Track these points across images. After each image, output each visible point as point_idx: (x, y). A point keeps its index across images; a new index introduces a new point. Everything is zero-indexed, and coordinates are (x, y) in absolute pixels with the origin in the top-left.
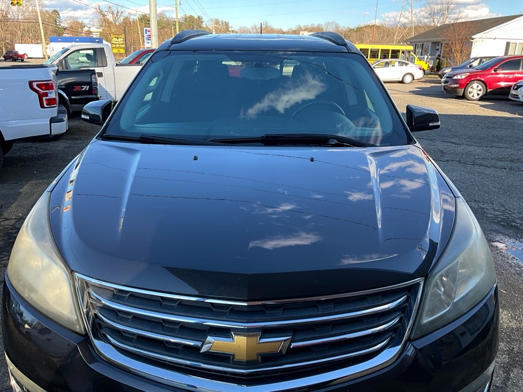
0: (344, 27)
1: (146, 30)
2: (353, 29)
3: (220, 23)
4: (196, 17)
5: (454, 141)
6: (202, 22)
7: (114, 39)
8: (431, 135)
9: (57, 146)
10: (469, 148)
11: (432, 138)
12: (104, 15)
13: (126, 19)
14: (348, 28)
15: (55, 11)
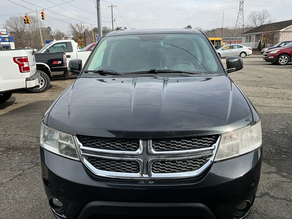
0: (205, 30)
1: (97, 35)
2: (210, 31)
5: (274, 87)
7: (79, 39)
8: (259, 84)
9: (44, 95)
10: (283, 91)
11: (261, 86)
12: (74, 29)
13: (86, 30)
14: (207, 30)
15: (49, 27)
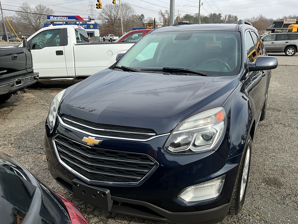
3: (232, 17)
4: (217, 14)
6: (221, 17)
7: (148, 26)
12: (163, 16)
15: (142, 15)
